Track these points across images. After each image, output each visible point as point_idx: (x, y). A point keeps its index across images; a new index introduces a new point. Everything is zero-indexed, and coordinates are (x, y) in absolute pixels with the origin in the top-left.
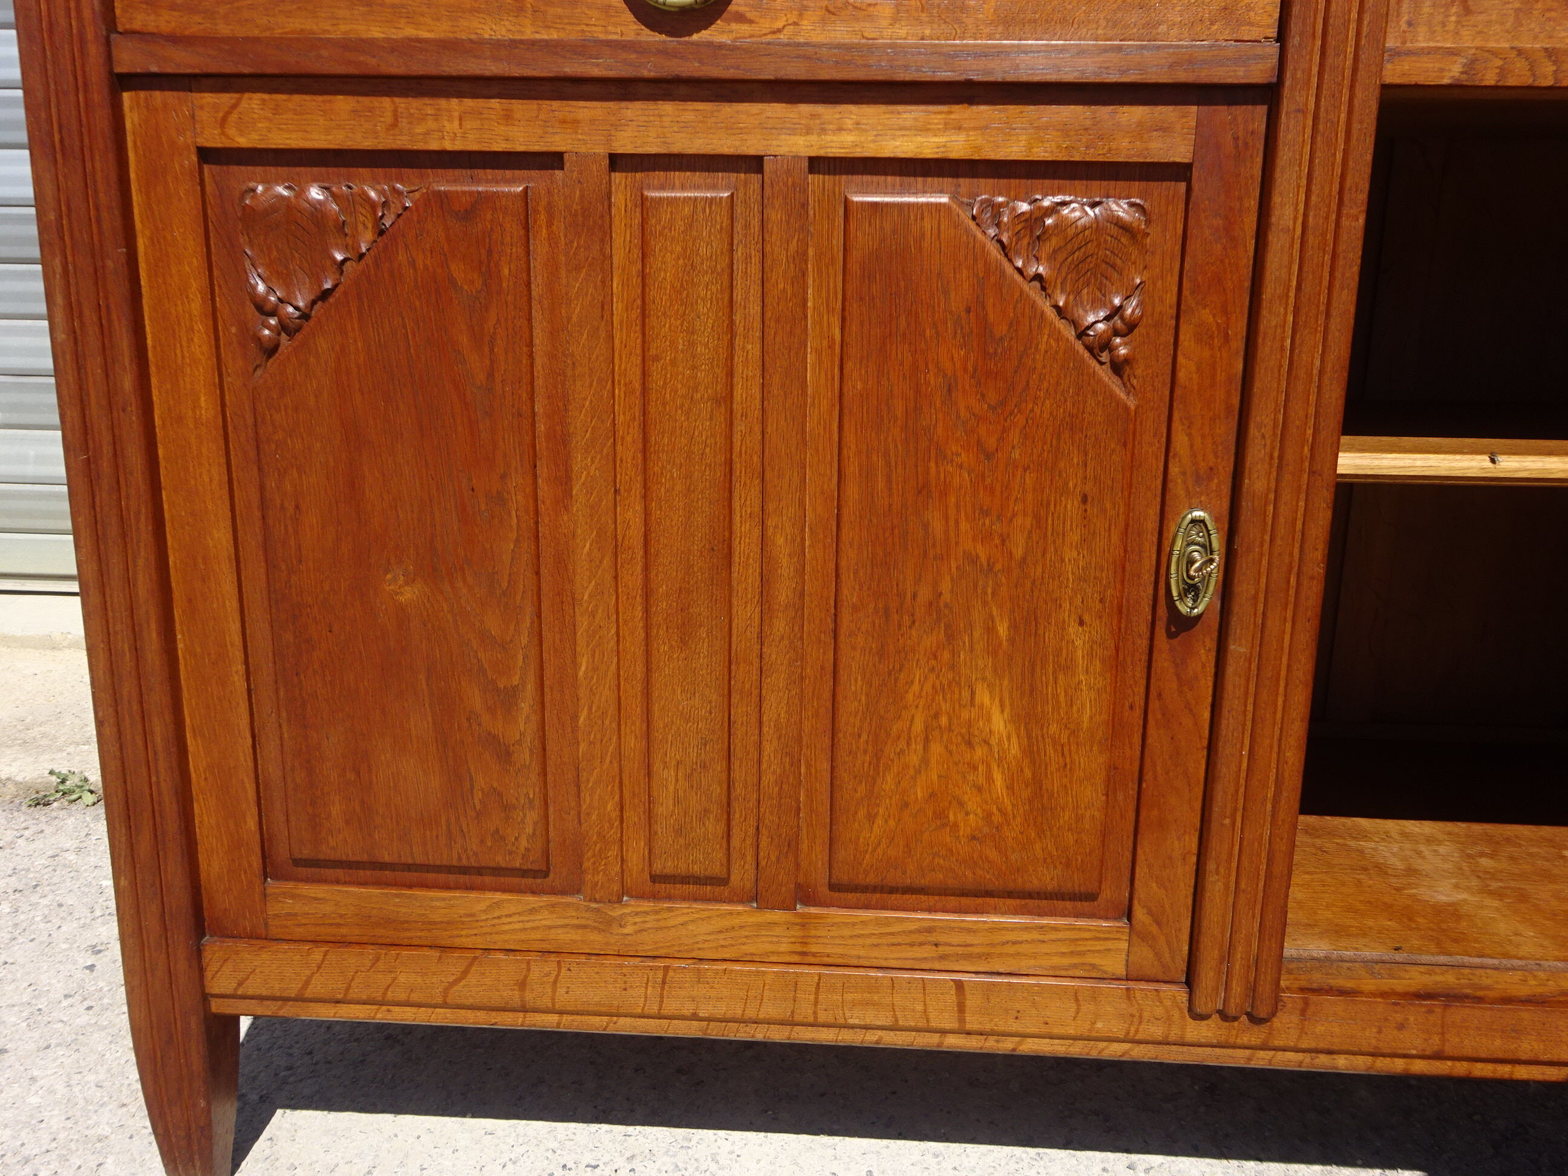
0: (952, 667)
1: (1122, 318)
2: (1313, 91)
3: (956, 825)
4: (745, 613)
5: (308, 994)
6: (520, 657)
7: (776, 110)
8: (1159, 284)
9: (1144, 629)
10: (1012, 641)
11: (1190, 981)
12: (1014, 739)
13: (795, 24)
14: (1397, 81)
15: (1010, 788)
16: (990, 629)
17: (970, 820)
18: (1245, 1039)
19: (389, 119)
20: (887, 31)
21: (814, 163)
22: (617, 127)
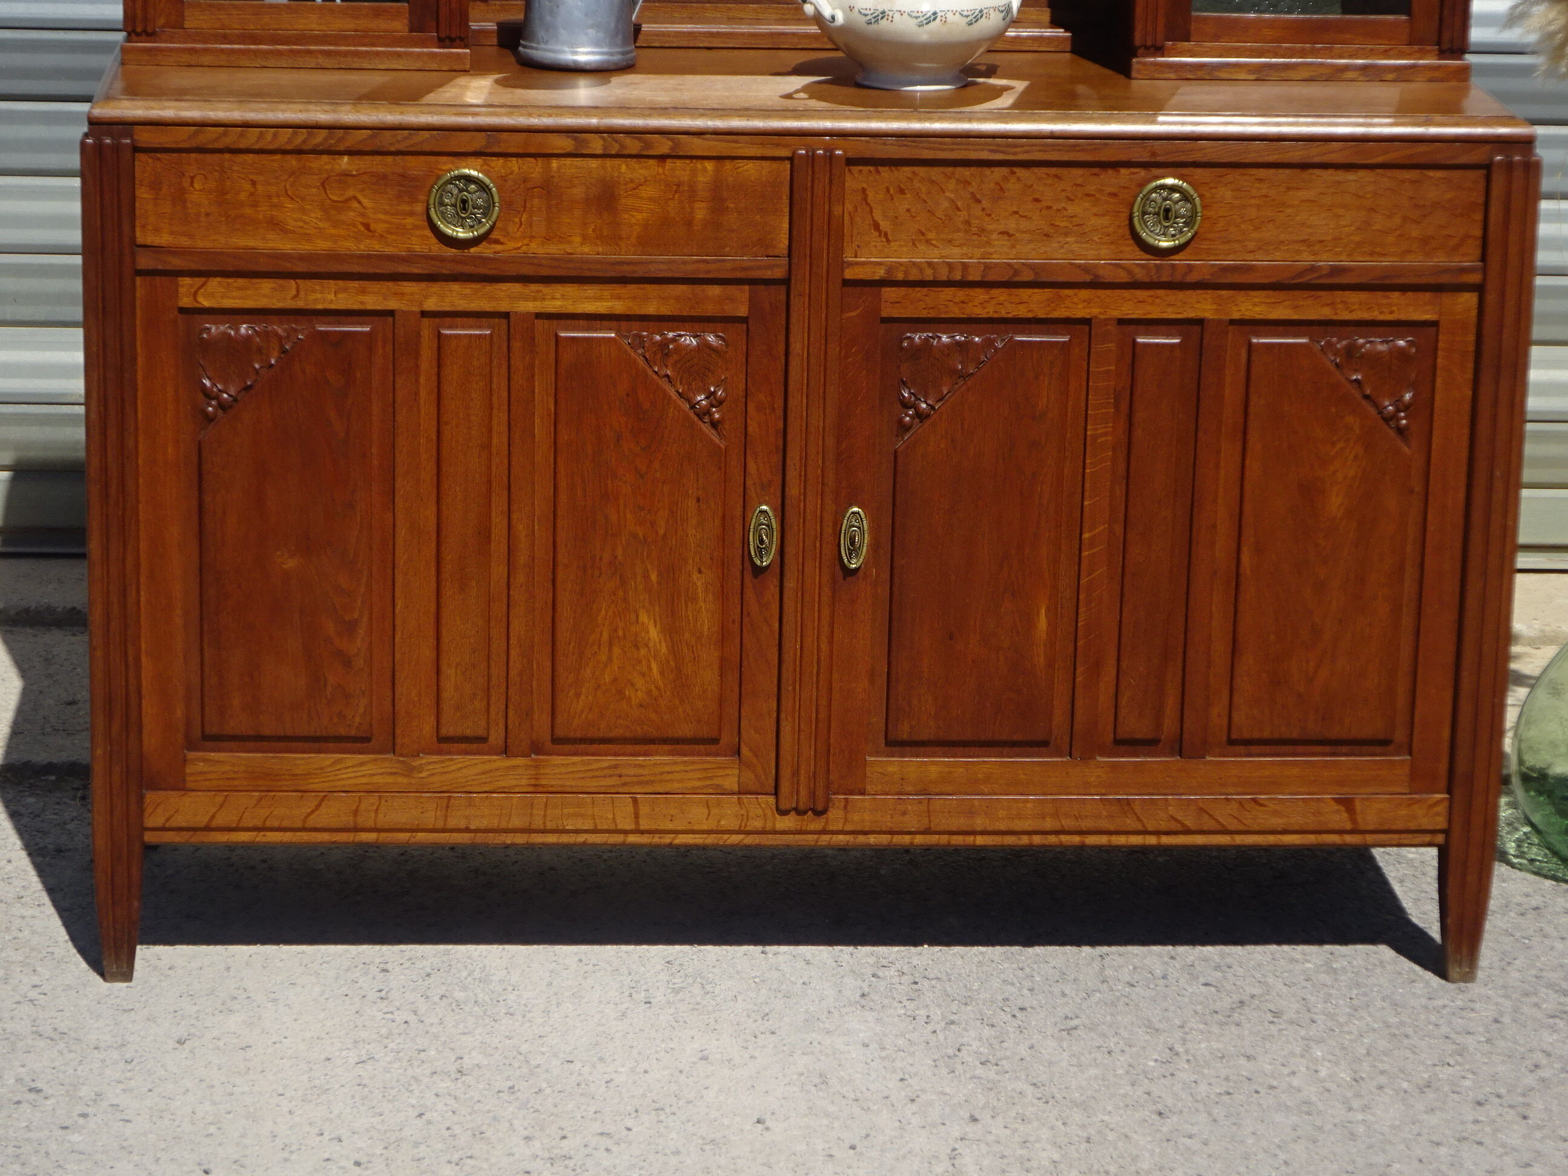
0: (625, 600)
1: (715, 398)
2: (807, 284)
3: (630, 698)
4: (499, 571)
5: (214, 824)
6: (360, 601)
7: (516, 288)
8: (735, 378)
9: (738, 574)
10: (659, 583)
11: (776, 794)
12: (663, 644)
13: (527, 245)
14: (852, 277)
15: (662, 673)
16: (646, 577)
17: (638, 695)
18: (812, 826)
19: (294, 292)
20: (579, 250)
21: (539, 316)
22: (426, 297)
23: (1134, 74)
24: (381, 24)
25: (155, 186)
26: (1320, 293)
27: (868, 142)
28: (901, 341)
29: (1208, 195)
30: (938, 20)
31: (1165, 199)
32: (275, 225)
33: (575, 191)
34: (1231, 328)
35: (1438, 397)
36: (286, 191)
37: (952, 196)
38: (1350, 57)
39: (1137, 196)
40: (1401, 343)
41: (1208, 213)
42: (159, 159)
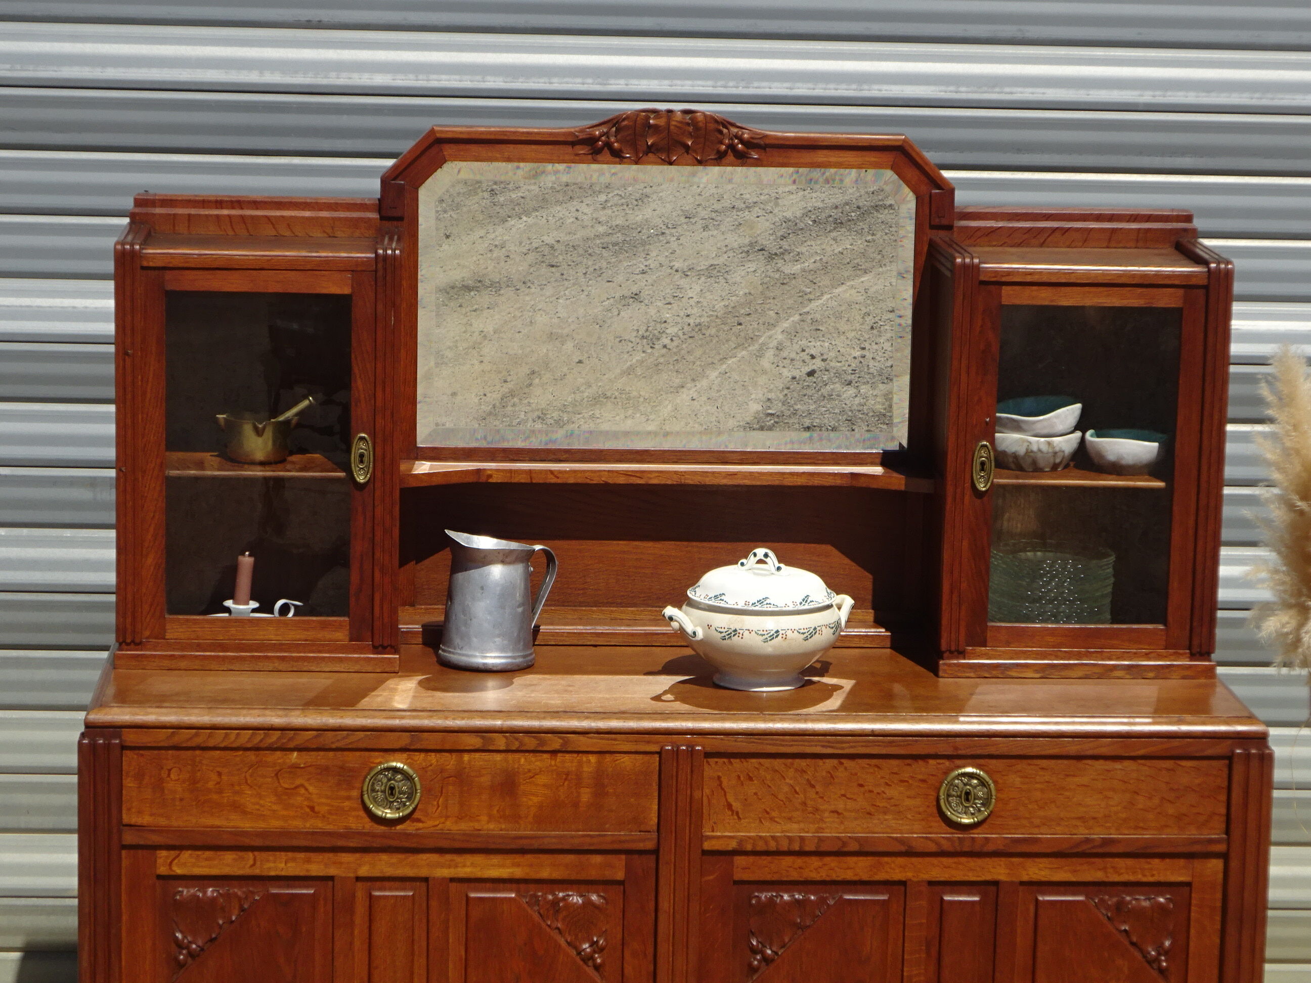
1: (597, 946)
2: (673, 855)
7: (434, 857)
8: (614, 930)
13: (443, 823)
14: (709, 849)
19: (251, 862)
20: (485, 827)
21: (452, 880)
22: (360, 865)
23: (941, 674)
24: (327, 635)
25: (139, 776)
26: (1093, 860)
27: (722, 739)
28: (750, 900)
29: (1000, 781)
30: (780, 636)
31: (965, 785)
32: (236, 807)
33: (482, 779)
34: (1021, 888)
35: (1192, 944)
36: (246, 780)
37: (791, 782)
38: (1118, 659)
39: (941, 783)
40: (1162, 900)
41: (999, 795)
42: (142, 755)
